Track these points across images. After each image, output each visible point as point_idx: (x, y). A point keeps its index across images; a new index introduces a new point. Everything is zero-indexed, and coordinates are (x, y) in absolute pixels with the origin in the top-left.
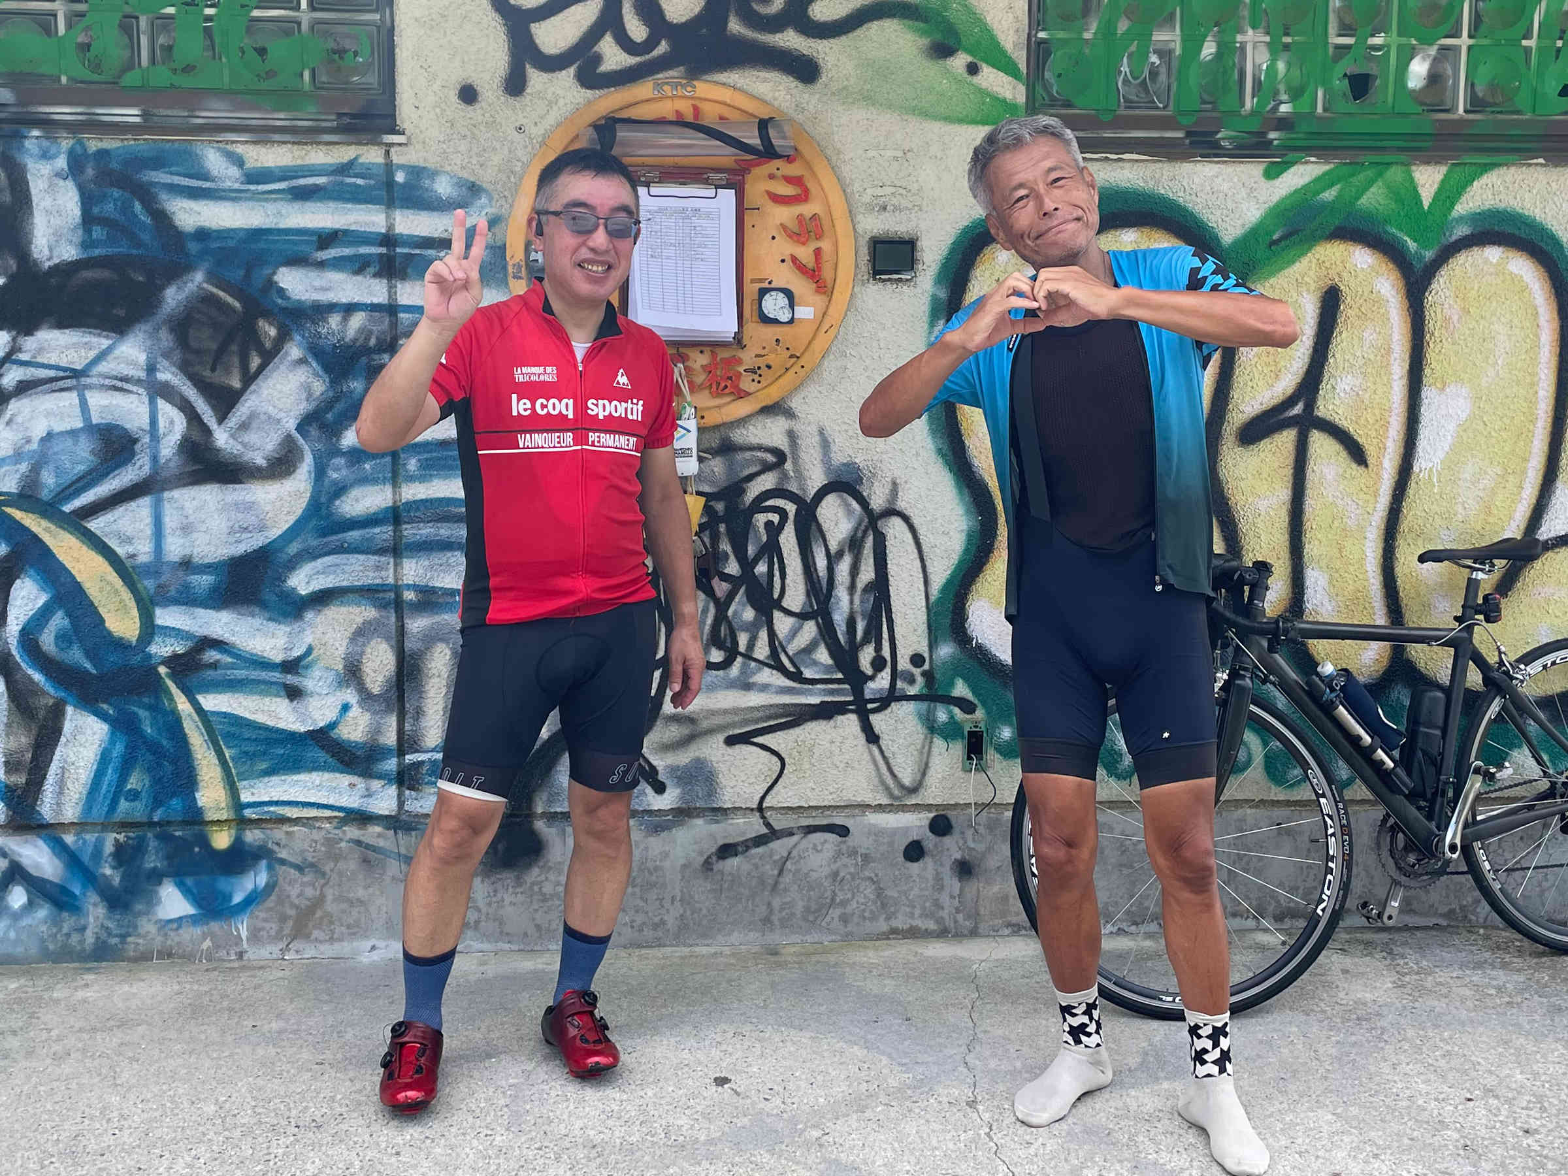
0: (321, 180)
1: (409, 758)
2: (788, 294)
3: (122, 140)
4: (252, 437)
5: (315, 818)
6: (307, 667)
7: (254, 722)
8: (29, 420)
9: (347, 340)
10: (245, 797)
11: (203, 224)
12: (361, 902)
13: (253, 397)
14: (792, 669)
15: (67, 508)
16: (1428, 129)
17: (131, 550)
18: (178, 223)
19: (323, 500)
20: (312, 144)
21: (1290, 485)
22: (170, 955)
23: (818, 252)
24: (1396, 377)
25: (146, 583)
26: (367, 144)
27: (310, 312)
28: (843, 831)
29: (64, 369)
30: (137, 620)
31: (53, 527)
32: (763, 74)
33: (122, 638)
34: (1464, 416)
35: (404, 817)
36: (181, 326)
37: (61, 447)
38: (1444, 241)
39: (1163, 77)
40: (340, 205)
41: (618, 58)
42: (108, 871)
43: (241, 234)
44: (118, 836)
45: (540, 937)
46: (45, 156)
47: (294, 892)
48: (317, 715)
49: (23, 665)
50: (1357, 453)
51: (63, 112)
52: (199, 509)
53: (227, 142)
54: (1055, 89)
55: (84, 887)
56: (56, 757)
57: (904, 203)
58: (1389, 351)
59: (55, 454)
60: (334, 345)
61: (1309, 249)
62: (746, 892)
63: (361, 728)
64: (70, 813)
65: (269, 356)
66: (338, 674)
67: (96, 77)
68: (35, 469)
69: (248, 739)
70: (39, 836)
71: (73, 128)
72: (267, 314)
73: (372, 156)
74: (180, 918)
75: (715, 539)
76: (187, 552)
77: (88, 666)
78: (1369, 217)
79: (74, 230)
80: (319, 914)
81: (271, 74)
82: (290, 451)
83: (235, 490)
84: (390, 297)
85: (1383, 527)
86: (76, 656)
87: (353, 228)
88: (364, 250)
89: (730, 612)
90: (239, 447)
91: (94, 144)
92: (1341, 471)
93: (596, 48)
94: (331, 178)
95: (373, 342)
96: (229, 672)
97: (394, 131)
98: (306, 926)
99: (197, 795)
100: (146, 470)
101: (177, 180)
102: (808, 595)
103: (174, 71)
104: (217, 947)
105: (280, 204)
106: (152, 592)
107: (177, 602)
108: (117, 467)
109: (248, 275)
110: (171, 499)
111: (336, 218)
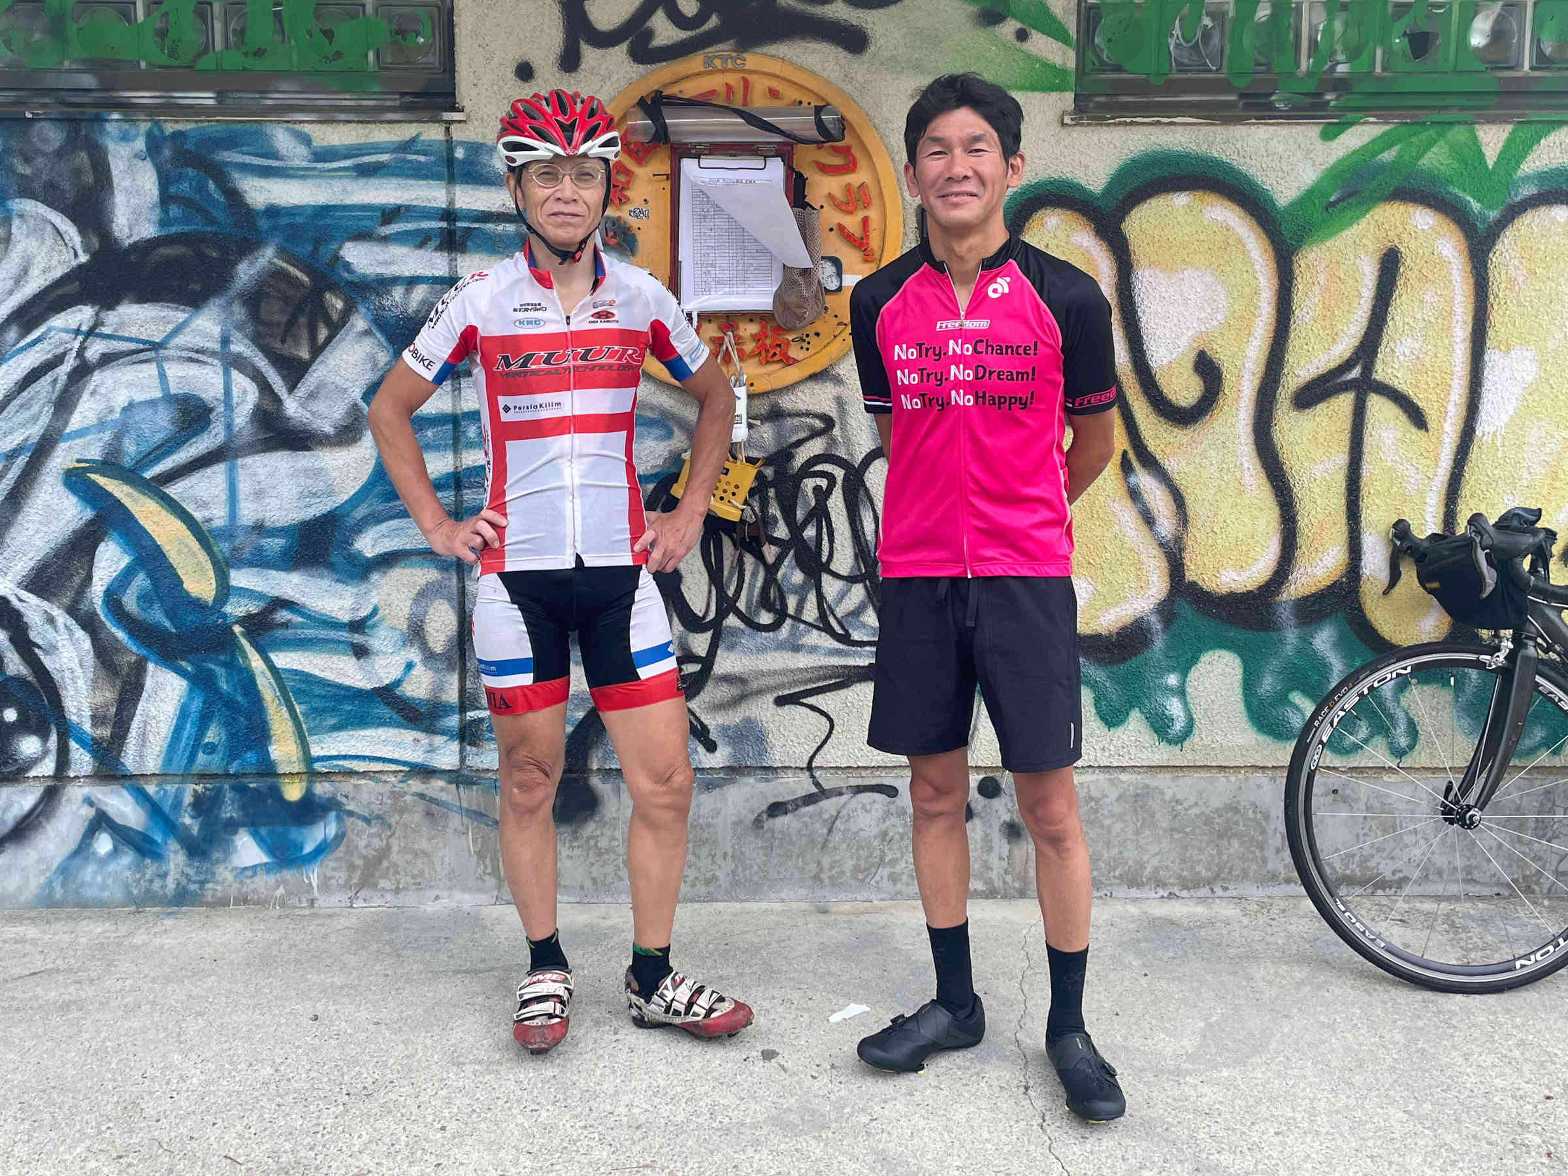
0: (385, 158)
1: (471, 715)
2: (836, 262)
3: (196, 121)
4: (320, 406)
5: (381, 772)
6: (374, 626)
7: (324, 679)
8: (111, 392)
9: (410, 311)
10: (316, 751)
11: (272, 201)
12: (425, 853)
13: (322, 367)
14: (840, 631)
15: (148, 475)
16: (1494, 88)
17: (207, 514)
18: (249, 201)
20: (375, 122)
21: (1347, 450)
22: (246, 901)
23: (865, 221)
24: (1458, 340)
25: (221, 546)
26: (426, 122)
27: (374, 285)
28: (891, 791)
29: (144, 342)
30: (213, 581)
31: (135, 493)
32: (812, 45)
33: (199, 599)
34: (1529, 379)
35: (466, 772)
36: (253, 300)
37: (142, 416)
38: (1508, 200)
39: (1216, 40)
40: (403, 182)
41: (669, 33)
42: (187, 821)
43: (309, 211)
44: (197, 787)
45: (596, 890)
46: (125, 138)
47: (362, 843)
48: (382, 673)
49: (108, 624)
50: (1417, 417)
51: (144, 97)
52: (271, 475)
53: (295, 122)
54: (1105, 53)
55: (166, 835)
56: (137, 712)
58: (1451, 313)
59: (136, 423)
60: (397, 316)
61: (1367, 211)
62: (796, 850)
63: (424, 686)
64: (152, 765)
65: (336, 328)
66: (403, 634)
67: (172, 62)
68: (118, 438)
69: (318, 696)
70: (124, 787)
71: (150, 110)
72: (334, 288)
73: (433, 133)
74: (256, 866)
75: (764, 505)
76: (260, 516)
77: (167, 624)
78: (1431, 177)
79: (151, 209)
80: (385, 864)
81: (338, 55)
82: (355, 419)
83: (304, 456)
84: (451, 269)
85: (1444, 492)
86: (158, 616)
87: (415, 203)
88: (425, 225)
89: (779, 575)
90: (308, 415)
91: (170, 128)
92: (1400, 436)
93: (648, 24)
94: (394, 155)
96: (299, 632)
97: (453, 108)
98: (373, 876)
99: (271, 749)
100: (221, 438)
101: (248, 159)
102: (856, 559)
103: (246, 54)
104: (290, 893)
105: (345, 182)
106: (227, 555)
107: (251, 564)
108: (194, 436)
109: (316, 249)
110: (243, 466)
111: (399, 194)
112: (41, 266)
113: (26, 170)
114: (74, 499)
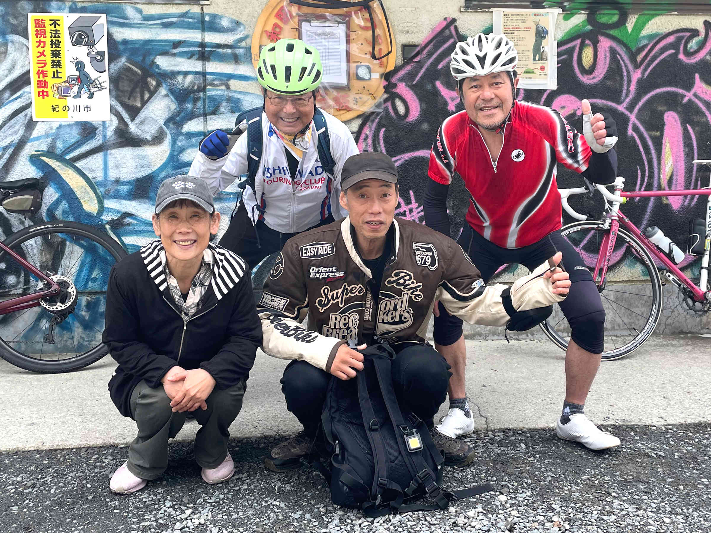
0: (174, 20)
2: (368, 67)
3: (92, 2)
4: (145, 127)
9: (185, 86)
11: (125, 38)
13: (146, 111)
15: (68, 157)
16: (630, 2)
17: (94, 175)
18: (115, 37)
19: (175, 154)
20: (171, 4)
23: (381, 51)
25: (101, 189)
26: (193, 5)
27: (170, 75)
30: (97, 205)
31: (61, 166)
33: (90, 213)
36: (115, 81)
40: (182, 30)
42: (83, 313)
43: (141, 42)
44: (88, 298)
46: (60, 9)
52: (124, 157)
53: (136, 3)
55: (73, 320)
56: (61, 265)
57: (416, 30)
59: (62, 134)
60: (180, 89)
65: (152, 94)
68: (54, 140)
72: (152, 76)
73: (196, 9)
76: (118, 176)
82: (161, 133)
83: (138, 150)
84: (203, 68)
87: (188, 40)
88: (192, 49)
90: (140, 131)
91: (80, 4)
94: (179, 19)
95: (196, 87)
96: (135, 227)
100: (101, 141)
101: (114, 19)
105: (157, 30)
106: (103, 193)
107: (114, 197)
108: (88, 140)
109: (144, 59)
110: (111, 154)
111: (181, 35)
112: (21, 65)
113: (15, 22)
114: (34, 168)
